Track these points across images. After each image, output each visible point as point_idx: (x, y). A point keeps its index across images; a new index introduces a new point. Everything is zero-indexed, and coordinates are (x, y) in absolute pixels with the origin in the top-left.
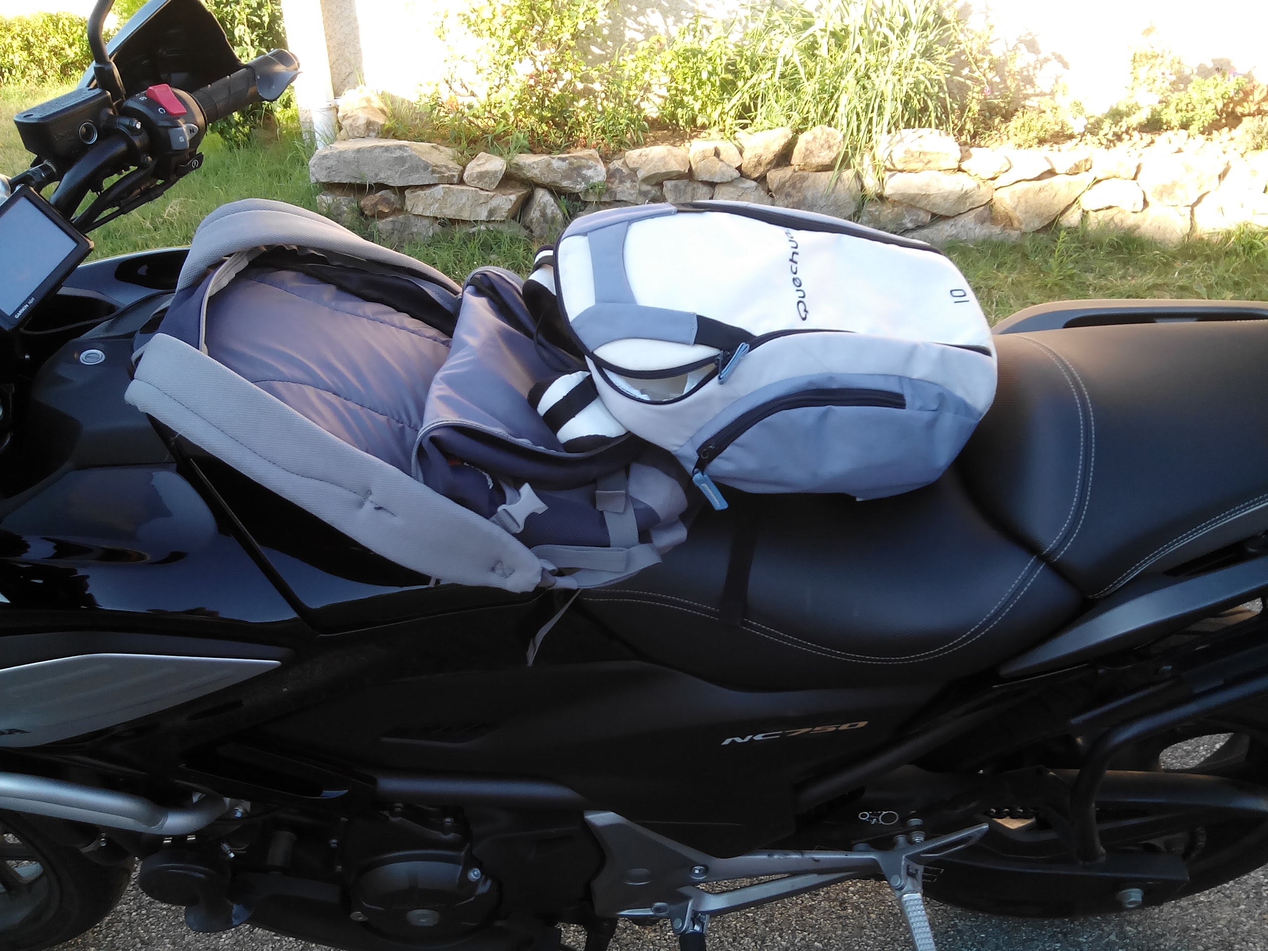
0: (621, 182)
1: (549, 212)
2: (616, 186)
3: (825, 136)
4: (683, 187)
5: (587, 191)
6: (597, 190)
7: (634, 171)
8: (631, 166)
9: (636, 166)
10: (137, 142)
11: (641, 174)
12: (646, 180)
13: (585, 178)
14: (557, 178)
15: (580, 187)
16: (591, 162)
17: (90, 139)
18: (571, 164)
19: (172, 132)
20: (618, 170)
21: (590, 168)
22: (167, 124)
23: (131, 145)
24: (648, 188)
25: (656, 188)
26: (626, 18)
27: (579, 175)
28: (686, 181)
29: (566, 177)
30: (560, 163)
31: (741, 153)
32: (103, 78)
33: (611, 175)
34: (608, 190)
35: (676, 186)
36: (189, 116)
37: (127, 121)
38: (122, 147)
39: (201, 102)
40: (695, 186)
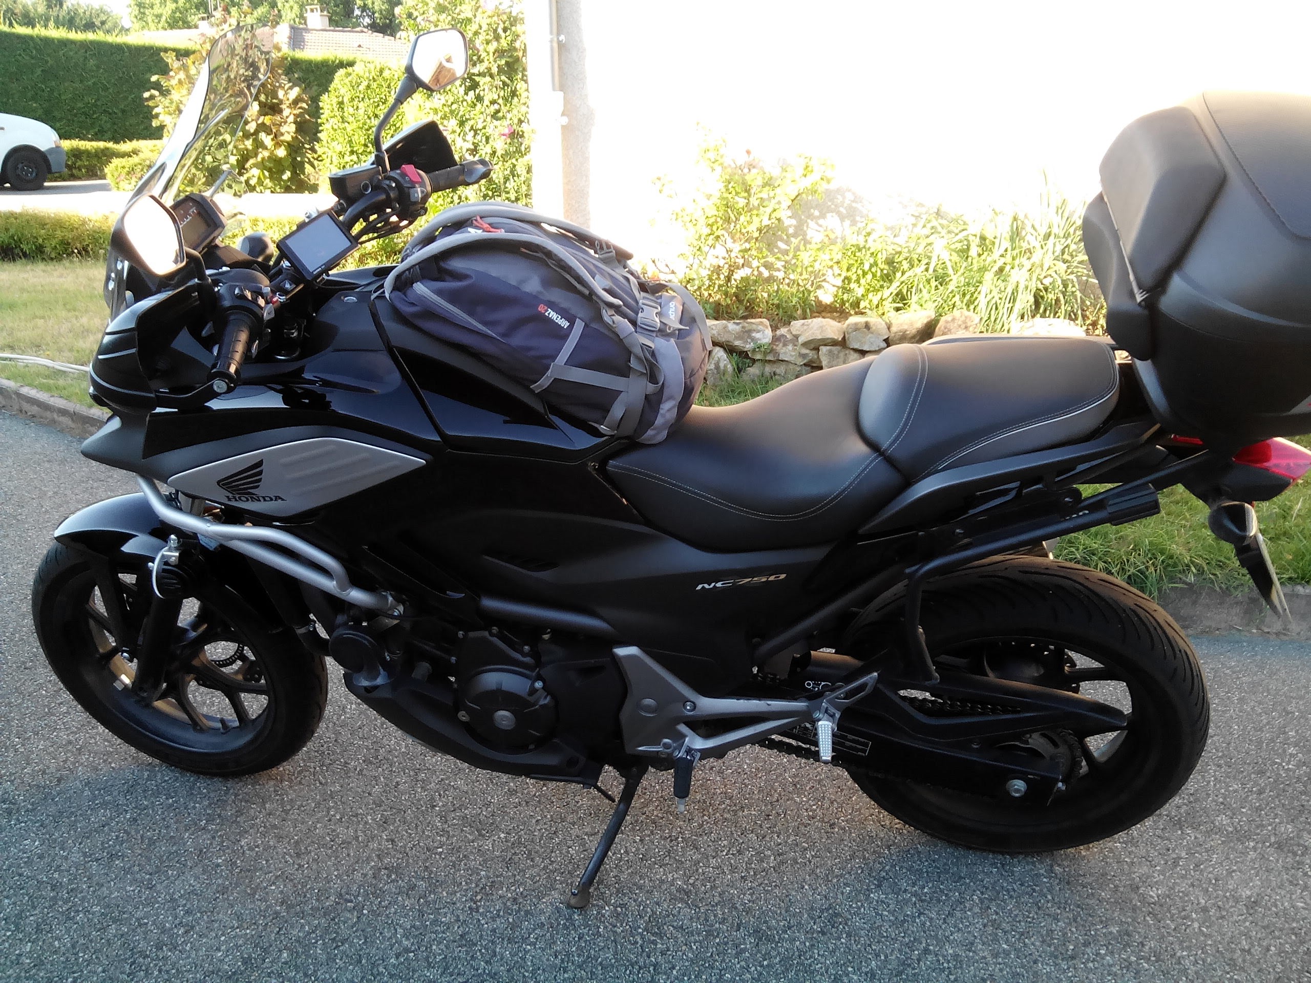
0: (785, 345)
1: (722, 365)
2: (779, 348)
3: (963, 318)
4: (836, 352)
5: (754, 350)
6: (763, 349)
7: (796, 337)
8: (794, 333)
9: (798, 333)
10: (392, 195)
11: (801, 340)
12: (805, 344)
13: (753, 339)
14: (730, 338)
15: (749, 347)
16: (760, 327)
17: (366, 190)
18: (743, 327)
19: (412, 191)
20: (783, 336)
21: (758, 331)
22: (409, 185)
23: (388, 196)
24: (807, 351)
25: (814, 352)
26: (809, 221)
27: (750, 337)
28: (838, 348)
29: (737, 338)
30: (735, 326)
31: (889, 328)
32: (379, 161)
33: (776, 339)
34: (772, 351)
35: (830, 351)
36: (422, 184)
37: (387, 182)
38: (383, 197)
39: (431, 180)
40: (847, 352)
